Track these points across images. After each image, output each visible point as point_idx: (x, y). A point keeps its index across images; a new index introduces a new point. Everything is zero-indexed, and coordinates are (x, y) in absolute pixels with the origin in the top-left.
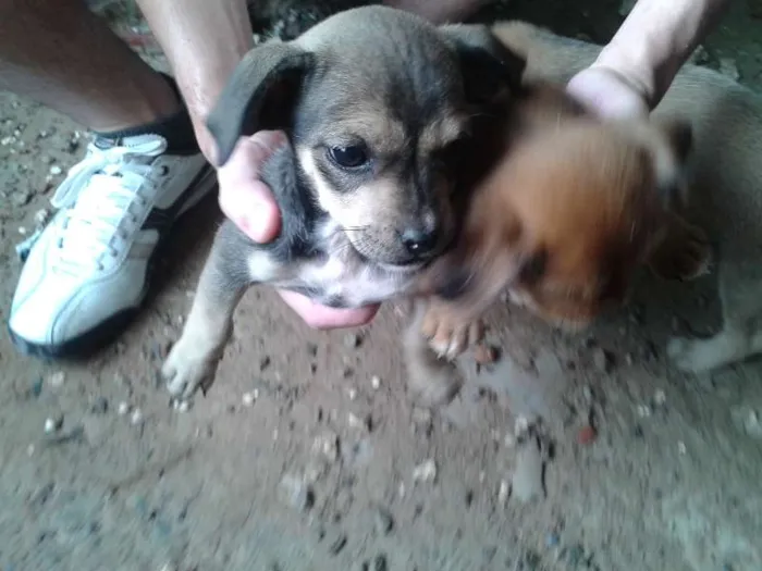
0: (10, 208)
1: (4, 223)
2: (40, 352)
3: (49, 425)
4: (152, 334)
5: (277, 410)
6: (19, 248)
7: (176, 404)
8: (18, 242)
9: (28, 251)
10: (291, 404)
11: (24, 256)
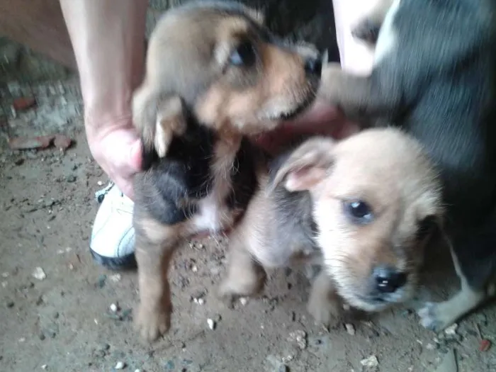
0: (93, 169)
1: (88, 178)
2: (111, 263)
3: (113, 307)
4: (181, 254)
5: (264, 312)
6: (98, 194)
7: (195, 300)
8: (97, 190)
9: (103, 196)
10: (273, 308)
11: (101, 199)
